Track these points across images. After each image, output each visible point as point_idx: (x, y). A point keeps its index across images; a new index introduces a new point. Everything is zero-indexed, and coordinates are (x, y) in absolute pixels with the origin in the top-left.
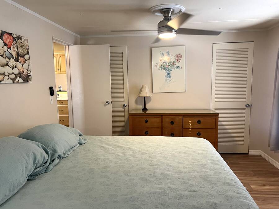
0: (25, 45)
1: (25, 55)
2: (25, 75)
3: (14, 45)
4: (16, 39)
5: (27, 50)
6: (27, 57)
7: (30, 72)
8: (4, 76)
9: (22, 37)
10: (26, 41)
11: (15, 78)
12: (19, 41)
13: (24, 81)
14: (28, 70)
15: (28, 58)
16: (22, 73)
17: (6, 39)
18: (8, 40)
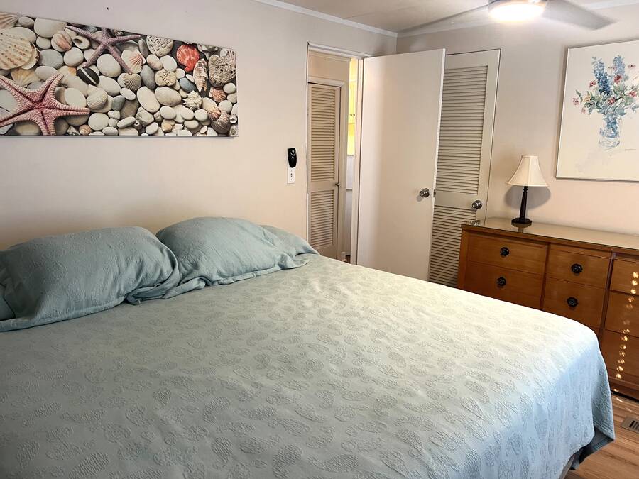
0: (227, 65)
1: (225, 84)
2: (222, 123)
3: (200, 65)
4: (207, 55)
5: (231, 75)
6: (229, 87)
7: (234, 117)
8: (173, 123)
9: (220, 49)
10: (230, 57)
11: (198, 127)
12: (212, 58)
13: (218, 133)
14: (229, 113)
15: (233, 90)
16: (216, 119)
17: (184, 56)
18: (187, 58)
